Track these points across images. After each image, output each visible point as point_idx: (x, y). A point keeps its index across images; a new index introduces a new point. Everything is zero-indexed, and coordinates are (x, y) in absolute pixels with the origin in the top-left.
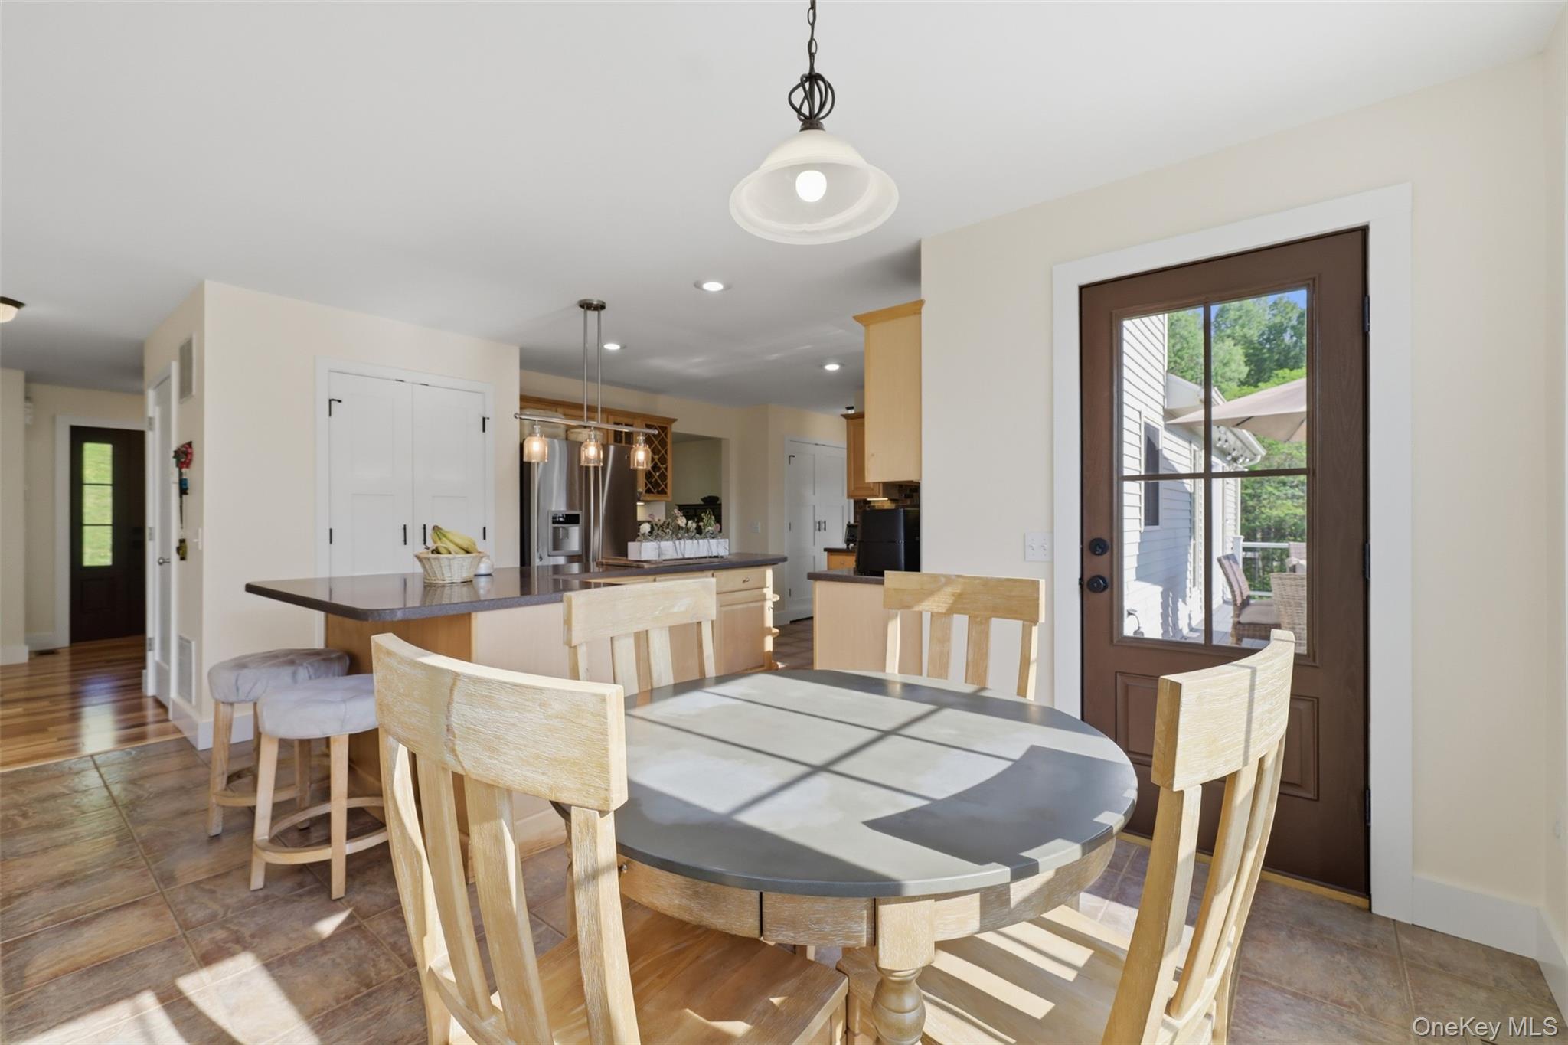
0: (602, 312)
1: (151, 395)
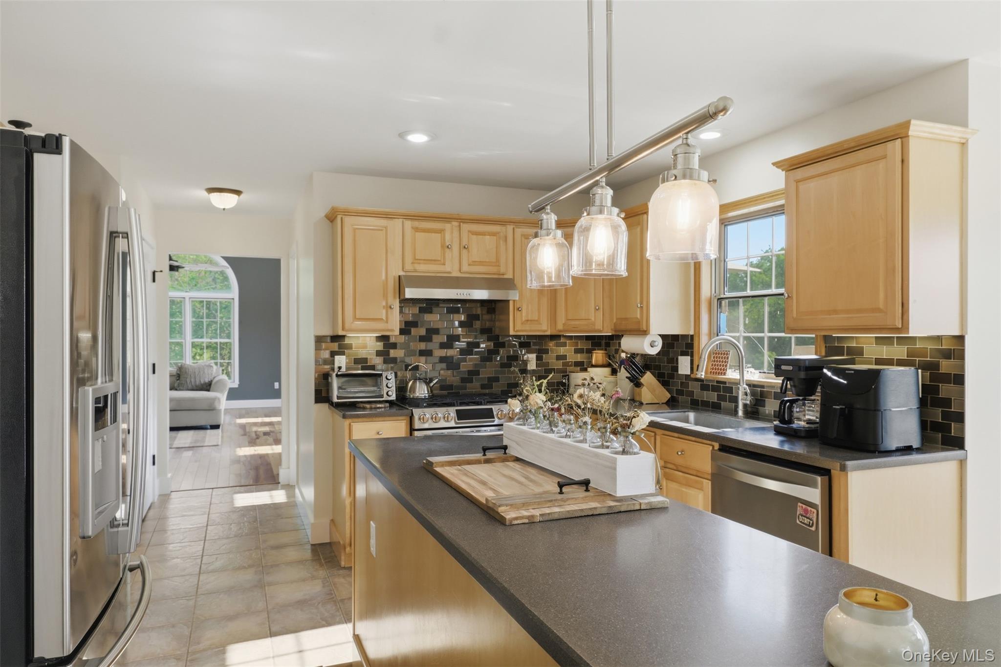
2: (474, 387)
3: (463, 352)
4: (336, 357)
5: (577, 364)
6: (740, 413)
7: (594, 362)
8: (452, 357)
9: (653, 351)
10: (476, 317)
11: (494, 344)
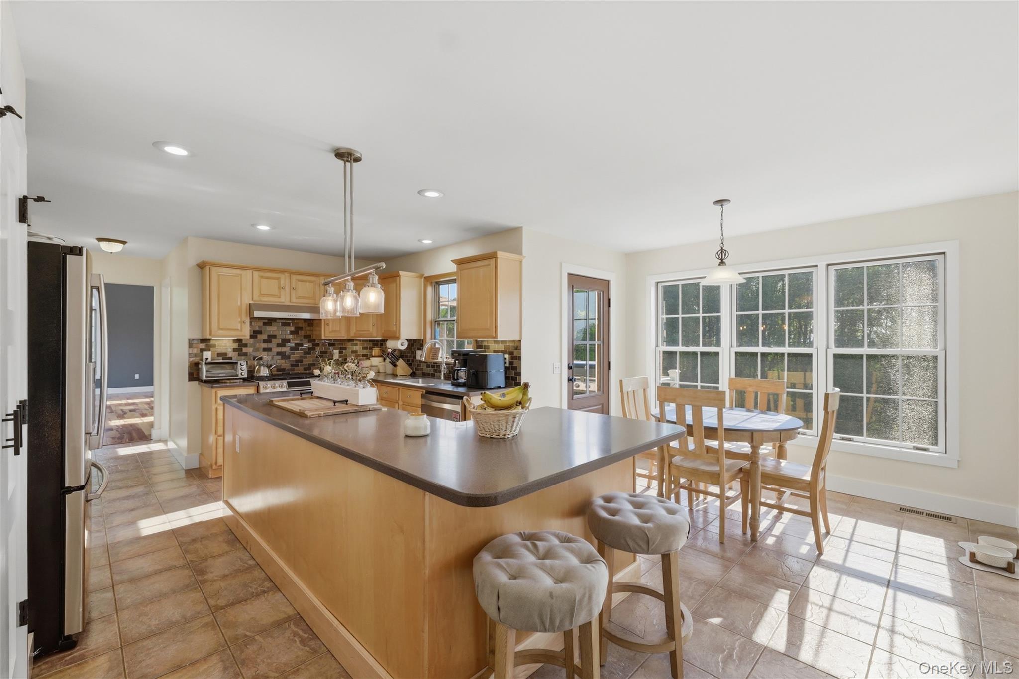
2: (299, 369)
3: (292, 349)
4: (204, 352)
5: (364, 355)
6: (442, 378)
7: (373, 355)
8: (285, 352)
9: (403, 348)
10: (301, 329)
11: (312, 344)
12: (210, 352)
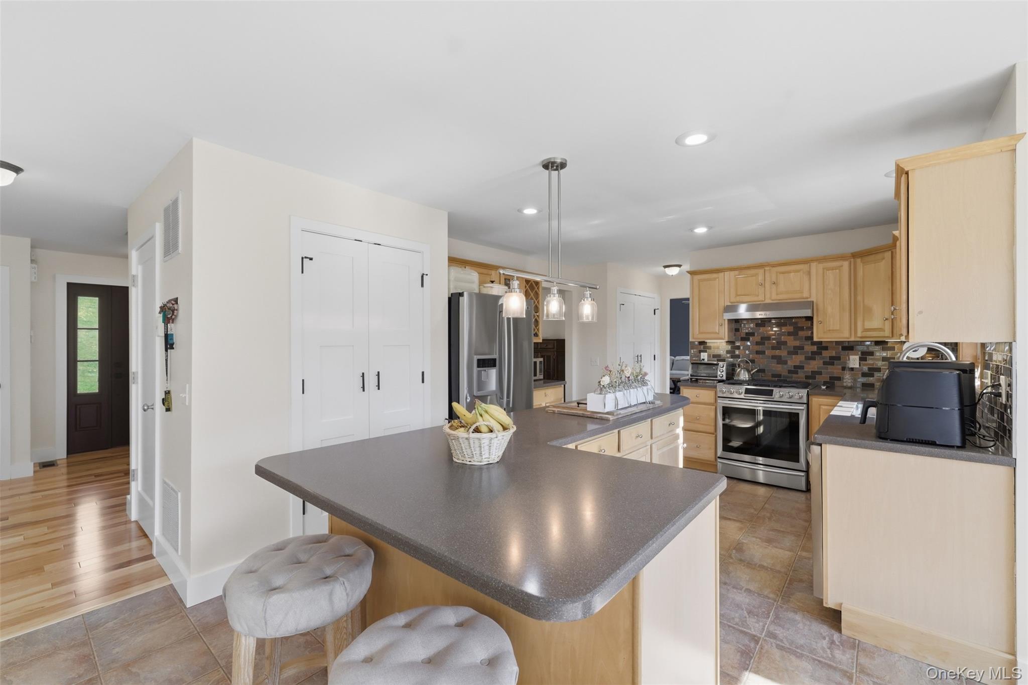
0: (562, 171)
1: (134, 255)
3: (790, 353)
4: (702, 354)
8: (781, 356)
12: (707, 354)
